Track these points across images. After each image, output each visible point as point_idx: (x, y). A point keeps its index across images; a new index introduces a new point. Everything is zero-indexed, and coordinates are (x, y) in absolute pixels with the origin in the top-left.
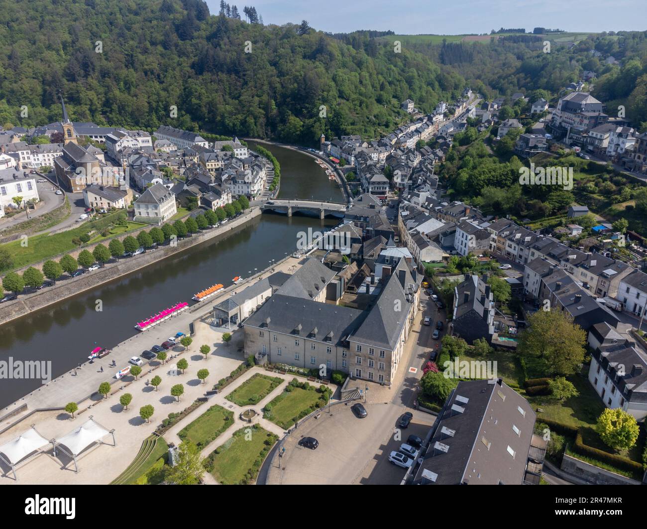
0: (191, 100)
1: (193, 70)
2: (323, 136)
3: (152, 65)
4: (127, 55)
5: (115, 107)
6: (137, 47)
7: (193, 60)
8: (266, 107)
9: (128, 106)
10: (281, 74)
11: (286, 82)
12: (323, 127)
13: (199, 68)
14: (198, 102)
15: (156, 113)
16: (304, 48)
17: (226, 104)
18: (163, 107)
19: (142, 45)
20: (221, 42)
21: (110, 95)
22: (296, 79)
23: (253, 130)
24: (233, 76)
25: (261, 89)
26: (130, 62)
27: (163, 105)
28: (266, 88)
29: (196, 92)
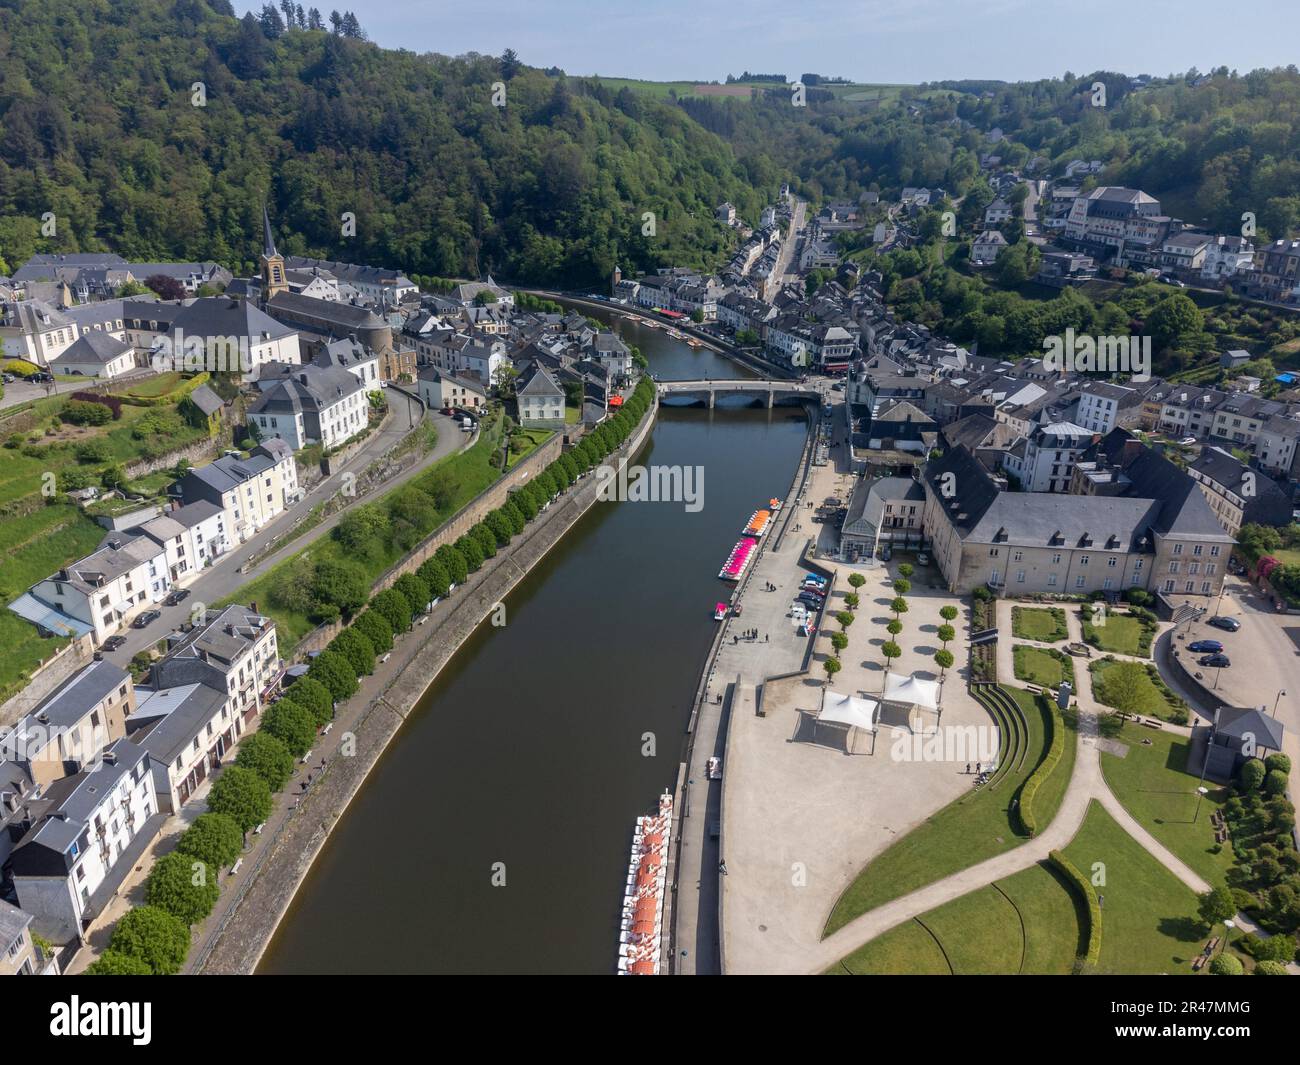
0: (300, 205)
1: (289, 141)
2: (618, 270)
3: (189, 131)
4: (122, 108)
5: (128, 218)
6: (139, 92)
7: (283, 122)
8: (474, 218)
9: (159, 217)
10: (489, 153)
11: (506, 168)
12: (615, 254)
13: (303, 137)
14: (318, 207)
15: (224, 230)
16: (521, 102)
17: (381, 212)
18: (237, 218)
19: (151, 88)
20: (340, 86)
21: (114, 195)
22: (526, 163)
23: (450, 261)
24: (386, 155)
25: (453, 180)
26: (131, 123)
27: (237, 214)
28: (464, 179)
29: (310, 187)
